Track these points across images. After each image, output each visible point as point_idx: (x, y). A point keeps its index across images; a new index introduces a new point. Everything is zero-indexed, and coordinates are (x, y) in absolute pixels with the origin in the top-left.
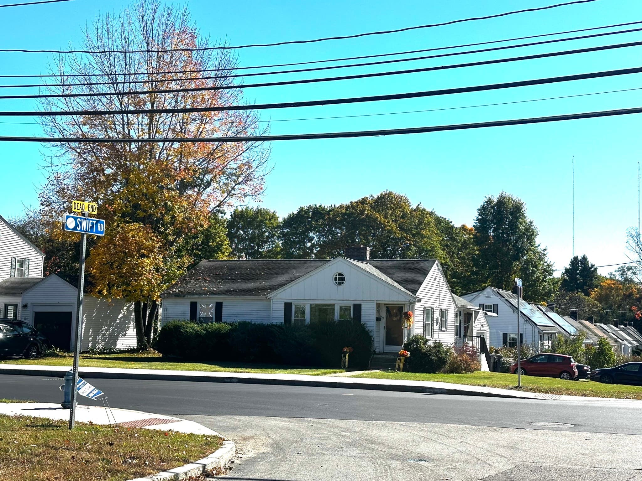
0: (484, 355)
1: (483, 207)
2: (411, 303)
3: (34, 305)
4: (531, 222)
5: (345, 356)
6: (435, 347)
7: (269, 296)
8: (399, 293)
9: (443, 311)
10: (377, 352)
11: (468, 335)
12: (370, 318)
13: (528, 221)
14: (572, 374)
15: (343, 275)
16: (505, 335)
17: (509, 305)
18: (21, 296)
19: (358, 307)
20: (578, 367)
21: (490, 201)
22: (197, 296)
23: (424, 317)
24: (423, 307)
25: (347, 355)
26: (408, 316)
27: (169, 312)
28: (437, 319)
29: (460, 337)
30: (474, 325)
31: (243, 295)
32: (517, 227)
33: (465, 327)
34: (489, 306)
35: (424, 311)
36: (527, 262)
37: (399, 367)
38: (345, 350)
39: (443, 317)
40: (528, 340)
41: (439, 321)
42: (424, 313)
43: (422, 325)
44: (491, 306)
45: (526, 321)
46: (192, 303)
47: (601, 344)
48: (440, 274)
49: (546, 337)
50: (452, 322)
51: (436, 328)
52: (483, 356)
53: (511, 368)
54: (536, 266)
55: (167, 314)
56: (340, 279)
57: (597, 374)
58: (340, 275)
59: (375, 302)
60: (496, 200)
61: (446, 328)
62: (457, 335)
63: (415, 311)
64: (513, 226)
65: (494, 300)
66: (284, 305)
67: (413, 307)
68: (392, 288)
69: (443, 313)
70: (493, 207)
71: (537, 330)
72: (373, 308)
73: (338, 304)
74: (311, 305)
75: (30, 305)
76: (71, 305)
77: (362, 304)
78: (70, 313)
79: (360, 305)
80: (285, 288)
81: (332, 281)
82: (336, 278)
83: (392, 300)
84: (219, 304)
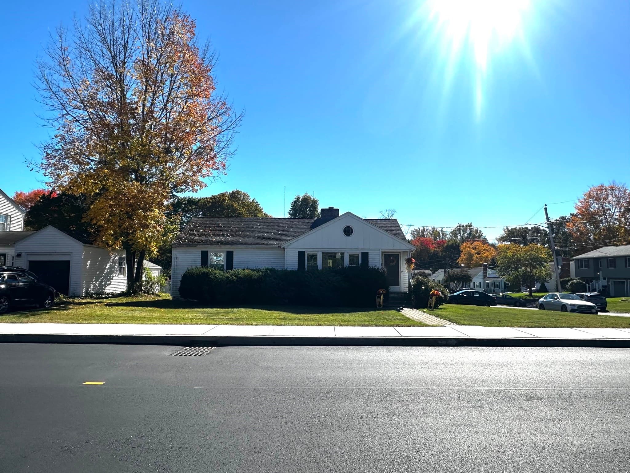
3: (28, 254)
5: (379, 297)
7: (285, 245)
8: (401, 243)
12: (376, 264)
15: (351, 228)
18: (13, 247)
19: (365, 255)
25: (382, 296)
27: (180, 260)
31: (254, 245)
37: (431, 305)
38: (381, 292)
46: (202, 251)
55: (178, 262)
56: (348, 231)
58: (348, 227)
59: (381, 250)
66: (297, 253)
68: (396, 239)
72: (379, 256)
73: (347, 252)
74: (323, 253)
75: (23, 255)
76: (69, 254)
77: (369, 252)
78: (68, 262)
79: (367, 253)
80: (299, 238)
81: (342, 233)
82: (345, 230)
83: (395, 248)
84: (230, 253)
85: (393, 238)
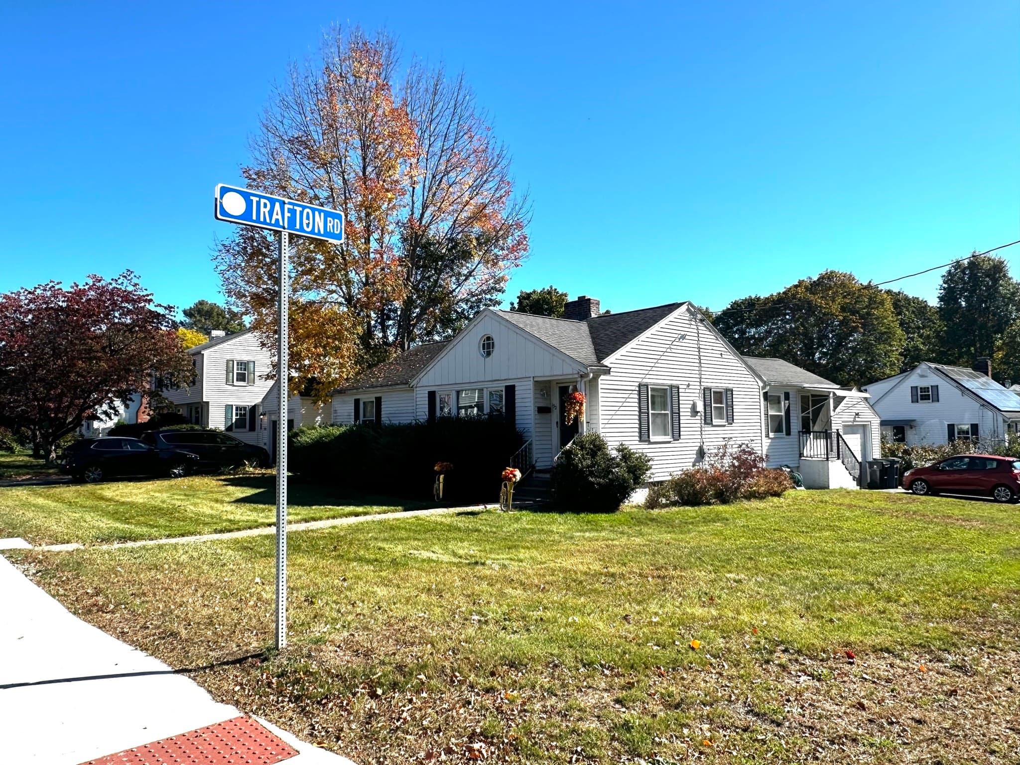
0: (839, 461)
1: (950, 273)
2: (582, 376)
3: (271, 413)
5: (439, 479)
8: (563, 360)
9: (721, 393)
10: (537, 468)
11: (816, 429)
12: (526, 409)
14: (1015, 490)
15: (492, 339)
16: (951, 427)
17: (955, 384)
18: (262, 404)
19: (510, 391)
21: (958, 265)
22: (355, 391)
23: (640, 403)
24: (637, 384)
25: (442, 477)
26: (569, 401)
28: (694, 406)
29: (788, 433)
30: (832, 414)
31: (398, 385)
32: (998, 292)
33: (805, 418)
34: (925, 388)
35: (639, 391)
37: (506, 502)
38: (437, 468)
39: (716, 401)
40: (985, 431)
41: (701, 409)
42: (639, 395)
43: (635, 417)
44: (928, 388)
45: (983, 405)
46: (355, 400)
48: (701, 328)
49: (1015, 426)
50: (751, 410)
51: (690, 421)
55: (337, 417)
58: (488, 338)
59: (532, 379)
60: (966, 262)
61: (731, 420)
62: (776, 430)
63: (600, 391)
64: (993, 292)
65: (933, 380)
66: (427, 395)
67: (592, 384)
68: (554, 353)
69: (719, 396)
70: (963, 272)
71: (1000, 419)
73: (487, 388)
75: (267, 414)
76: (292, 411)
77: (516, 384)
78: (292, 421)
79: (514, 386)
80: (428, 369)
81: (479, 350)
82: (484, 345)
83: (555, 374)
84: (379, 400)
85: (551, 351)
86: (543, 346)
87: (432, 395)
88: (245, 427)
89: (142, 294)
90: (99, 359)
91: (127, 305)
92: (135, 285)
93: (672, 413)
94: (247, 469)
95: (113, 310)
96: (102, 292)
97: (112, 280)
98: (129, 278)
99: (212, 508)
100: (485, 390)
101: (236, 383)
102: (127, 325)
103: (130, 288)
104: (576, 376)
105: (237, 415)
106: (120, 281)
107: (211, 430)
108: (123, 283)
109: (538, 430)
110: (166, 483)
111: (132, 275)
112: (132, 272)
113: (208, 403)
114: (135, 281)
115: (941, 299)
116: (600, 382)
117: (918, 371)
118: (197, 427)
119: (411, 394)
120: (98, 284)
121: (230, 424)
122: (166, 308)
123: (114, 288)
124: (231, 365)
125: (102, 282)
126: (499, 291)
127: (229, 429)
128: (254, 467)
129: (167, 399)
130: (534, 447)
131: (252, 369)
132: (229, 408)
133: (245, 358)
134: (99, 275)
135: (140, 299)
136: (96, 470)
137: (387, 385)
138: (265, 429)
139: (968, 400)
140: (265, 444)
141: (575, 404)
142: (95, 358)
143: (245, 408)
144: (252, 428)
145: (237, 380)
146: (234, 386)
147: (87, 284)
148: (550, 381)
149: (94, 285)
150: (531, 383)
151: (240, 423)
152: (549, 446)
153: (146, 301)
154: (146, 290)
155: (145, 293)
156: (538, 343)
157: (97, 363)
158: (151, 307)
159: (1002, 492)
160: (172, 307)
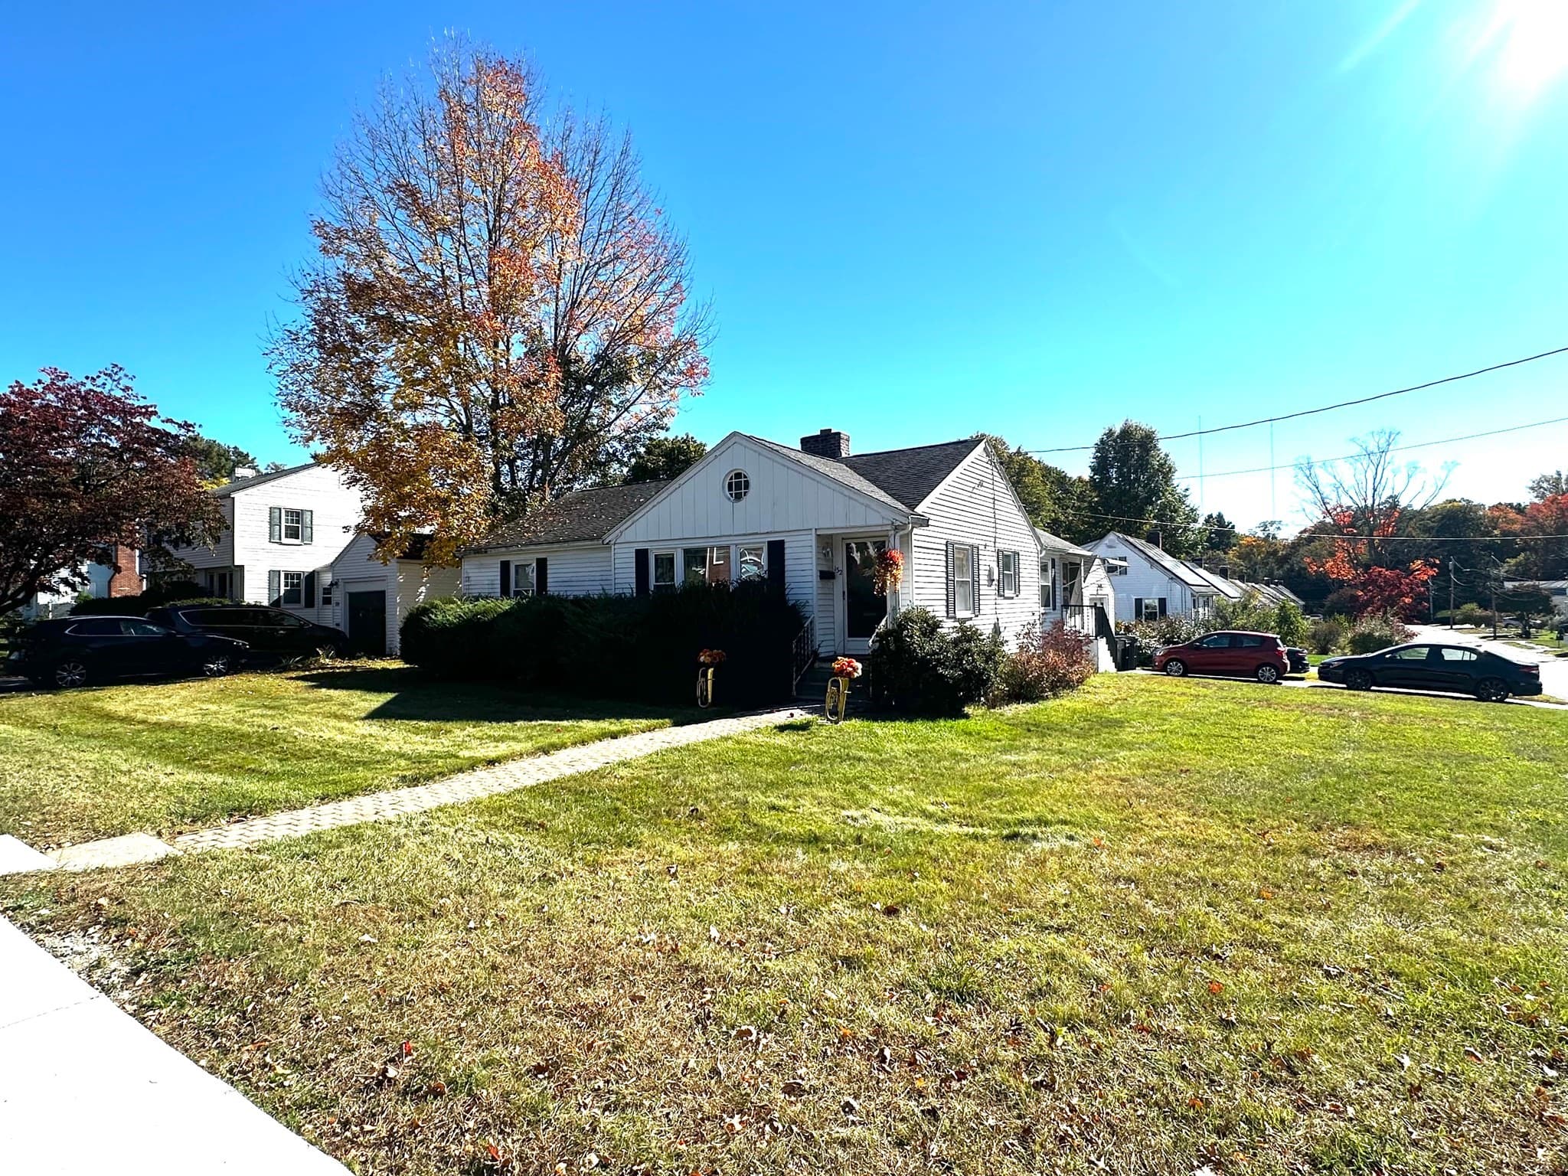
0: (1105, 639)
1: (1102, 441)
2: (896, 528)
3: (347, 582)
4: (1167, 455)
5: (705, 675)
6: (956, 642)
7: (610, 537)
8: (867, 506)
9: (1009, 556)
10: (822, 655)
11: (1072, 603)
12: (803, 573)
13: (1162, 455)
14: (1281, 670)
15: (746, 476)
16: (1139, 602)
17: (1144, 557)
18: (332, 570)
19: (777, 550)
20: (1290, 654)
21: (1110, 433)
22: (504, 549)
23: (947, 567)
24: (944, 542)
25: (710, 671)
26: (886, 562)
27: (473, 583)
28: (990, 572)
29: (1054, 609)
30: (1083, 585)
31: (578, 540)
32: (1148, 463)
33: (1065, 589)
35: (947, 551)
36: (1164, 507)
37: (835, 707)
38: (702, 659)
39: (1007, 567)
40: (1173, 606)
41: (996, 577)
42: (947, 556)
43: (944, 586)
45: (1171, 579)
46: (502, 563)
47: (1282, 608)
48: (996, 474)
49: (1201, 600)
50: (1031, 579)
51: (987, 592)
52: (1102, 643)
53: (1158, 659)
54: (1176, 511)
55: (470, 587)
56: (738, 486)
57: (1335, 668)
58: (738, 475)
59: (813, 532)
60: (1118, 431)
61: (1018, 591)
62: (1046, 604)
63: (914, 549)
65: (1121, 551)
66: (635, 555)
67: (906, 539)
68: (852, 495)
69: (1008, 561)
70: (1115, 441)
71: (1187, 590)
72: (809, 549)
73: (736, 545)
74: (686, 551)
75: (341, 583)
76: (382, 579)
77: (786, 539)
78: (383, 593)
79: (783, 542)
80: (636, 518)
81: (724, 492)
82: (730, 485)
83: (852, 524)
84: (542, 564)
85: (846, 492)
86: (833, 485)
87: (642, 556)
88: (299, 602)
89: (136, 404)
90: (67, 497)
91: (110, 418)
92: (127, 388)
93: (973, 580)
94: (322, 661)
95: (89, 422)
96: (69, 396)
97: (87, 378)
98: (116, 378)
99: (341, 730)
100: (733, 549)
101: (284, 540)
102: (113, 449)
103: (118, 394)
104: (889, 528)
105: (286, 586)
106: (99, 382)
107: (249, 605)
108: (104, 384)
109: (821, 603)
110: (206, 685)
111: (121, 374)
112: (121, 369)
113: (242, 567)
114: (124, 382)
115: (1093, 469)
116: (914, 537)
117: (1107, 540)
118: (227, 602)
119: (607, 554)
120: (61, 384)
121: (276, 597)
122: (180, 426)
123: (91, 390)
124: (277, 514)
125: (68, 380)
126: (662, 428)
127: (276, 604)
128: (332, 658)
129: (182, 560)
130: (817, 626)
131: (308, 520)
132: (274, 574)
133: (297, 506)
134: (62, 370)
135: (134, 411)
136: (75, 668)
137: (559, 542)
138: (338, 604)
139: (1157, 573)
140: (338, 625)
141: (891, 565)
142: (63, 495)
143: (299, 577)
144: (310, 603)
145: (286, 537)
146: (281, 544)
147: (40, 382)
148: (831, 536)
149: (53, 383)
150: (814, 537)
151: (292, 596)
152: (832, 626)
153: (143, 414)
154: (145, 398)
155: (142, 403)
156: (824, 481)
157: (63, 503)
158: (155, 423)
159: (1267, 672)
160: (191, 425)
